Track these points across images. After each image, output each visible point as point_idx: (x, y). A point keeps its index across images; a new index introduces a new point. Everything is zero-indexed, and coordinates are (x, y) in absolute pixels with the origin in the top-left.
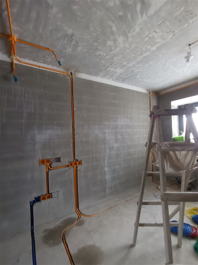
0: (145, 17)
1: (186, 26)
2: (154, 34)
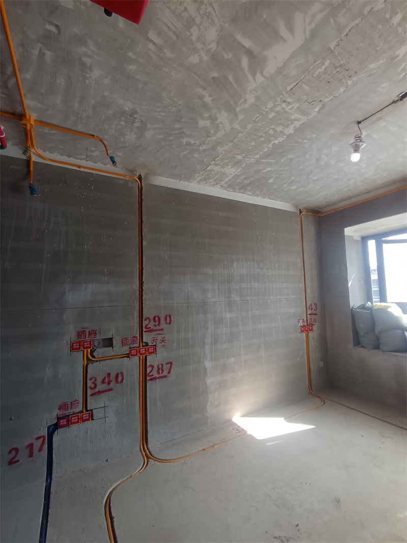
0: (260, 79)
1: (342, 90)
2: (285, 106)
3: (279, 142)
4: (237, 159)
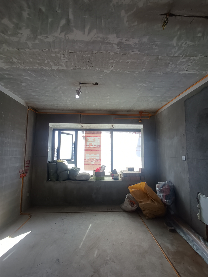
0: (62, 35)
1: (85, 68)
2: (62, 57)
3: (45, 69)
4: (13, 61)
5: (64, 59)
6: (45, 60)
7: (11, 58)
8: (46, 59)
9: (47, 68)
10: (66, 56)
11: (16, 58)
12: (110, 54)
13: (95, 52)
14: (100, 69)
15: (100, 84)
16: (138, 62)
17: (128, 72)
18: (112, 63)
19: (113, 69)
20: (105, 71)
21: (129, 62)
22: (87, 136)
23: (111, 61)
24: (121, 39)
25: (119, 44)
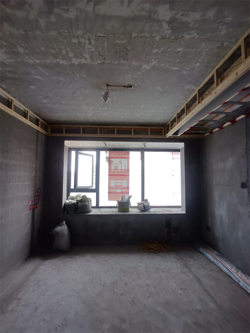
1: (117, 62)
2: (87, 43)
3: (62, 64)
4: (17, 50)
5: (89, 47)
6: (63, 50)
7: (16, 47)
8: (63, 48)
9: (65, 63)
10: (93, 42)
11: (22, 47)
12: (156, 38)
13: (134, 35)
14: (137, 64)
15: (135, 87)
16: (193, 53)
17: (175, 68)
18: (156, 54)
19: (155, 64)
20: (145, 66)
21: (179, 52)
22: (112, 158)
23: (155, 51)
24: (175, 12)
25: (171, 22)
